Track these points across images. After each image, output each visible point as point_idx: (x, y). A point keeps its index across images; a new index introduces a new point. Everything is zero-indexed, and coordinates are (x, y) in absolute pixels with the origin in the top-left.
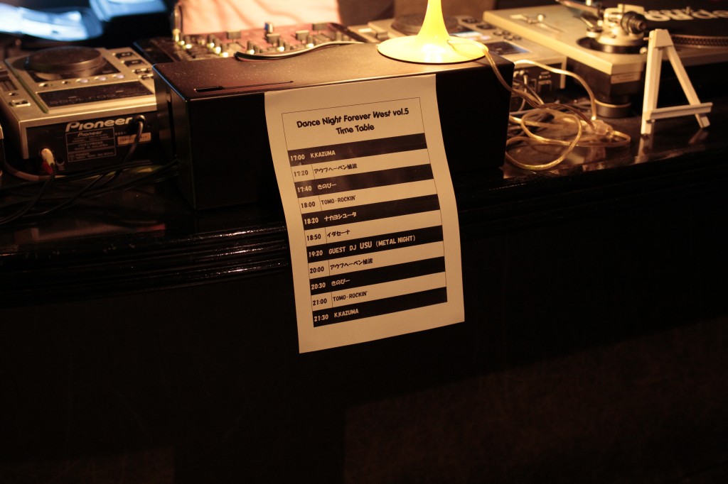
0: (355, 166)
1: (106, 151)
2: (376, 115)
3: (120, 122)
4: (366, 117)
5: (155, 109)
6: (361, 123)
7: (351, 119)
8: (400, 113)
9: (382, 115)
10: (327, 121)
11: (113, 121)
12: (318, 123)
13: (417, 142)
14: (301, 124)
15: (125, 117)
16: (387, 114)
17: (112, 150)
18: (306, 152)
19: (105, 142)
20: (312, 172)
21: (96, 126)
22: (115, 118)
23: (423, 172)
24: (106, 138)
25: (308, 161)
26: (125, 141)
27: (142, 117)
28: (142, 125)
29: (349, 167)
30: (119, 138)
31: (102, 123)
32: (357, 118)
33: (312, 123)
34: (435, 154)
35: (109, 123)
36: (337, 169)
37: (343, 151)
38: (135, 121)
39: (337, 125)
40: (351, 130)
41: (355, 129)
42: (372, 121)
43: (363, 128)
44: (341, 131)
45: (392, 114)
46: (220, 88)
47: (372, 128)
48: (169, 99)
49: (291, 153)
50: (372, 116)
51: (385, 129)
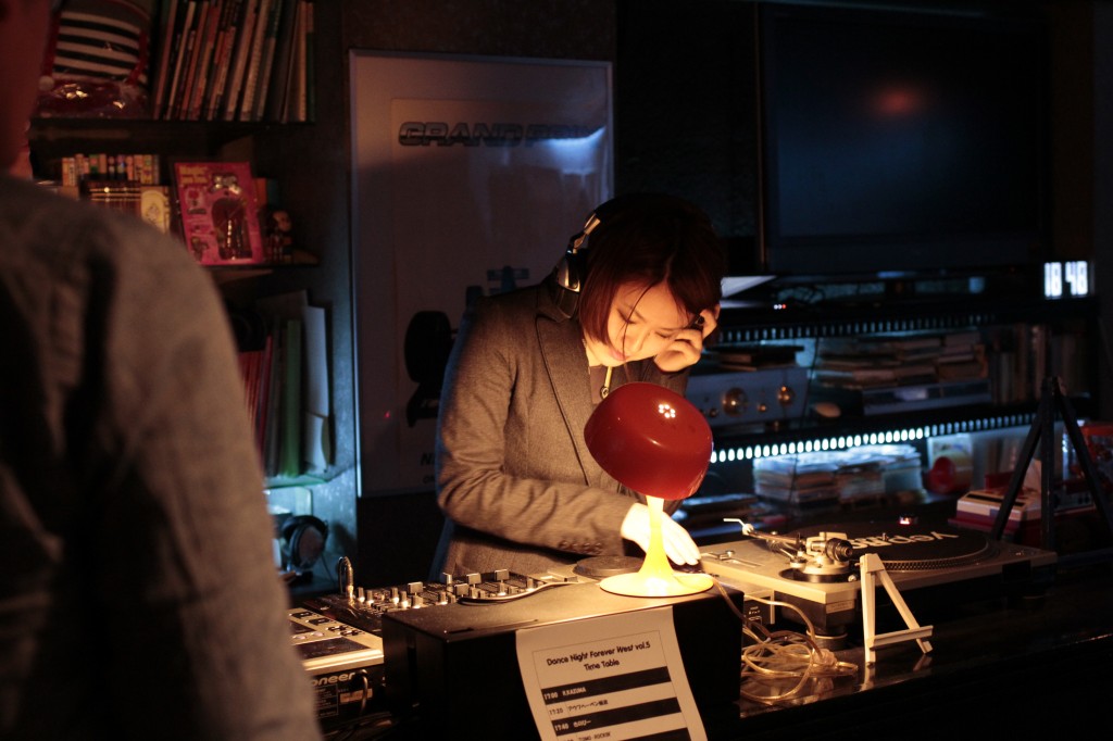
0: (606, 702)
1: (329, 710)
2: (620, 650)
3: (343, 678)
4: (611, 652)
5: (382, 662)
6: (607, 658)
7: (597, 654)
8: (641, 647)
9: (625, 649)
10: (575, 658)
11: (336, 677)
12: (566, 660)
13: (660, 675)
14: (551, 662)
15: (348, 672)
16: (630, 649)
17: (334, 709)
18: (559, 689)
19: (328, 700)
20: (567, 709)
21: (320, 683)
22: (338, 673)
23: (670, 706)
24: (330, 696)
25: (561, 699)
26: (345, 699)
27: (364, 671)
28: (365, 679)
29: (601, 703)
30: (342, 696)
31: (325, 679)
32: (602, 653)
33: (561, 661)
34: (679, 686)
35: (333, 679)
36: (590, 705)
37: (595, 687)
38: (357, 676)
39: (585, 661)
40: (598, 666)
41: (601, 665)
42: (616, 656)
43: (609, 664)
44: (589, 667)
45: (634, 648)
46: (470, 629)
47: (616, 663)
48: (412, 647)
49: (544, 691)
50: (616, 651)
51: (630, 664)
